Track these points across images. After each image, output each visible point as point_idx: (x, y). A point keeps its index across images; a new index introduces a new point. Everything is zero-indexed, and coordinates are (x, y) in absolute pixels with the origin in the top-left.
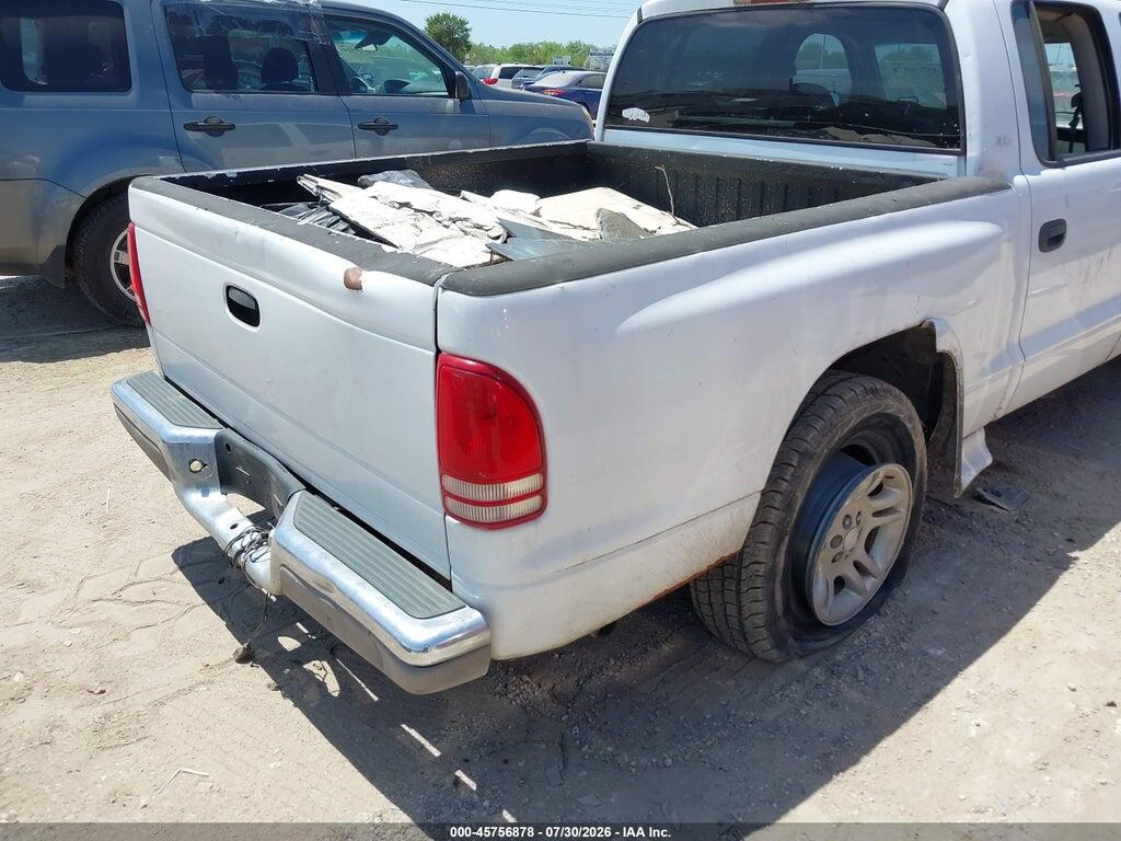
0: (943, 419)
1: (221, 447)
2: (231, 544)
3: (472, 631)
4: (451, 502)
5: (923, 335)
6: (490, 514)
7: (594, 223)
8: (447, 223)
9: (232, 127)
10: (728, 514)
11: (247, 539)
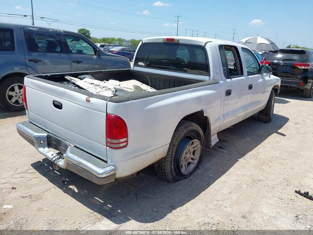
0: (207, 131)
1: (49, 137)
2: (52, 159)
3: (112, 170)
4: (108, 144)
5: (201, 113)
6: (117, 146)
7: (133, 88)
8: (102, 88)
9: (40, 61)
10: (163, 148)
11: (57, 157)
